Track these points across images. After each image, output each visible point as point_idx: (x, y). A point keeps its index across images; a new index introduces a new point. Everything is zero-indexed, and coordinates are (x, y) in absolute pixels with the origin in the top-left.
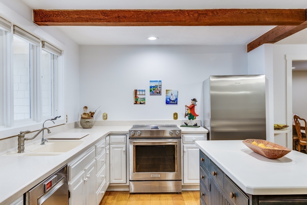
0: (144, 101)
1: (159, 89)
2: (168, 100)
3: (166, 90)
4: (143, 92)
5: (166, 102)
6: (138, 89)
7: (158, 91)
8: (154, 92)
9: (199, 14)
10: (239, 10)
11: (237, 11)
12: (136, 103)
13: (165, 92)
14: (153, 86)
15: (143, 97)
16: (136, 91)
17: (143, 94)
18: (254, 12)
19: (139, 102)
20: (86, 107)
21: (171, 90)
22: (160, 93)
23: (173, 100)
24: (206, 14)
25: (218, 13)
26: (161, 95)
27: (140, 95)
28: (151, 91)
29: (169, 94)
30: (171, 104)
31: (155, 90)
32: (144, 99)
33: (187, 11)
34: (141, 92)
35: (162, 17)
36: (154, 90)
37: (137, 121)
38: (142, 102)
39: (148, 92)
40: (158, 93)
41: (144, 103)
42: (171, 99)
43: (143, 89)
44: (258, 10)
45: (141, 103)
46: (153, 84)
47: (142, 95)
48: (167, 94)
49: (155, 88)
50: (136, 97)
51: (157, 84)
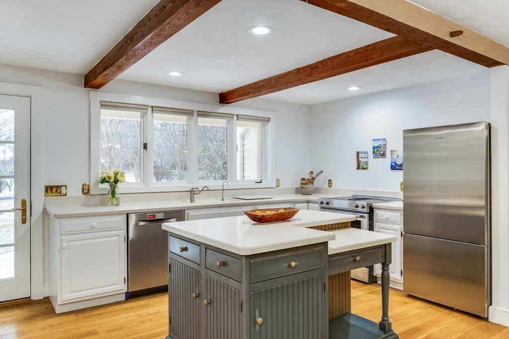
0: (366, 166)
1: (383, 149)
2: (394, 164)
3: (391, 151)
4: (366, 154)
5: (391, 167)
6: (360, 151)
7: (382, 153)
8: (377, 154)
9: (312, 69)
10: (346, 53)
11: (344, 56)
12: (358, 168)
13: (390, 154)
14: (376, 146)
15: (365, 160)
16: (358, 153)
17: (366, 157)
18: (362, 51)
19: (361, 167)
20: (312, 172)
21: (397, 151)
22: (384, 155)
23: (399, 164)
24: (317, 67)
25: (327, 63)
26: (385, 157)
27: (362, 158)
28: (374, 152)
29: (395, 157)
30: (397, 169)
31: (379, 152)
32: (367, 163)
33: (302, 68)
34: (363, 154)
35: (285, 80)
36: (377, 151)
37: (359, 190)
38: (365, 167)
39: (371, 155)
40: (381, 155)
41: (366, 168)
42: (397, 163)
43: (366, 151)
44: (365, 47)
45: (363, 169)
46: (376, 144)
47: (364, 158)
48: (392, 156)
49: (378, 148)
50: (358, 160)
51: (380, 143)
